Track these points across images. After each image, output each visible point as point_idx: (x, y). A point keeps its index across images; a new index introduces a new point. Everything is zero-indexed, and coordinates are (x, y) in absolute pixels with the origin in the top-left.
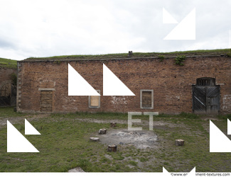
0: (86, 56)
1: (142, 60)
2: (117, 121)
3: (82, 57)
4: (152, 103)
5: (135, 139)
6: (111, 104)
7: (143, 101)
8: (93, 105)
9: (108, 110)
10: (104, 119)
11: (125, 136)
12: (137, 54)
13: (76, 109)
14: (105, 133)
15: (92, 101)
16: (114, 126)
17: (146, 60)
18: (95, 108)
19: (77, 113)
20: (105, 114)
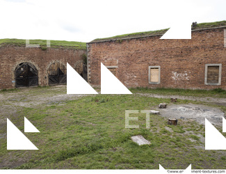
0: (146, 33)
1: (208, 31)
2: (178, 97)
3: (142, 34)
4: (220, 79)
5: (198, 115)
6: (172, 79)
7: (208, 77)
8: (153, 80)
9: (169, 86)
10: (164, 94)
11: (186, 112)
12: (203, 25)
13: (137, 84)
14: (165, 107)
15: (152, 77)
16: (175, 101)
17: (214, 30)
18: (155, 84)
19: (138, 88)
20: (165, 90)
